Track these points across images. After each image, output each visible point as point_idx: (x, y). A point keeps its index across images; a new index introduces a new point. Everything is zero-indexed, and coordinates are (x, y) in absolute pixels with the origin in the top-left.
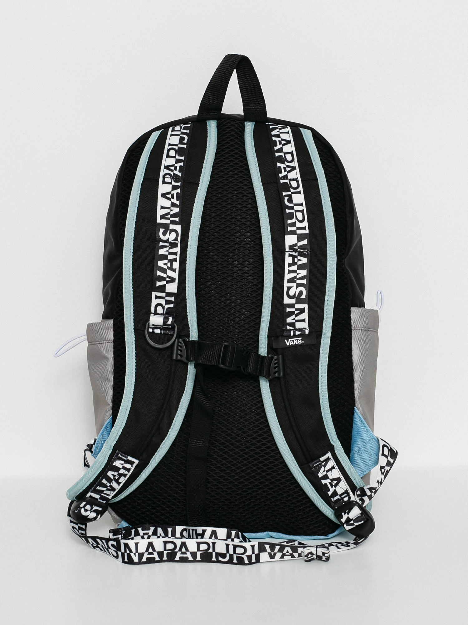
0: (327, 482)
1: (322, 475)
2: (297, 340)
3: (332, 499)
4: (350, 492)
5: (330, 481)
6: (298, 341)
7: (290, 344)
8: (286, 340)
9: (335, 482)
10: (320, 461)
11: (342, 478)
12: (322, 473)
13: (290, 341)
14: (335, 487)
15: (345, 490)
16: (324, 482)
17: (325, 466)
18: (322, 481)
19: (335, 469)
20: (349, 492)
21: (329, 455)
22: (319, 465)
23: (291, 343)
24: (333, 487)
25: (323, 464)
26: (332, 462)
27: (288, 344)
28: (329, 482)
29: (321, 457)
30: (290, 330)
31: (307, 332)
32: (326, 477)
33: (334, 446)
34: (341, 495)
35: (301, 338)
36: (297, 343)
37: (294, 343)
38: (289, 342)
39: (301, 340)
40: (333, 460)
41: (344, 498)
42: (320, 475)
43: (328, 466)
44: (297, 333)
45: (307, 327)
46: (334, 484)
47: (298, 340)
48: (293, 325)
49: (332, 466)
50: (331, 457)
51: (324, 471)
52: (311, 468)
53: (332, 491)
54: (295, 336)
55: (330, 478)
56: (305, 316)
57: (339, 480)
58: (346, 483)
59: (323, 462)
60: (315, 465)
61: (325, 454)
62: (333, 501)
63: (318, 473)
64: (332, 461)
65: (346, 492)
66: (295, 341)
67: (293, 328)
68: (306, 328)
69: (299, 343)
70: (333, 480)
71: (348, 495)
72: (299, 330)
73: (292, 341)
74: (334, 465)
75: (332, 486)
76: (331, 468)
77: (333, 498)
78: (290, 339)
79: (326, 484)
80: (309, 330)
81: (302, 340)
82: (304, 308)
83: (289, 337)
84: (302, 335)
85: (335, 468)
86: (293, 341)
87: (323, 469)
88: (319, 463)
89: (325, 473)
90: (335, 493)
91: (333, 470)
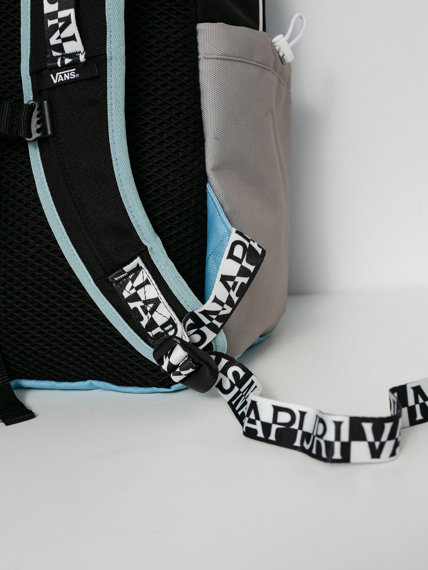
0: (138, 305)
1: (130, 294)
2: (68, 73)
3: (150, 333)
4: (177, 321)
5: (143, 304)
6: (71, 75)
7: (59, 81)
8: (52, 75)
9: (151, 305)
10: (124, 272)
11: (162, 299)
12: (128, 291)
13: (59, 75)
14: (152, 314)
15: (169, 318)
16: (132, 305)
17: (133, 280)
18: (129, 304)
19: (150, 284)
20: (175, 321)
21: (138, 261)
22: (124, 278)
23: (59, 78)
24: (148, 313)
25: (131, 277)
26: (145, 274)
27: (55, 82)
28: (141, 306)
29: (125, 265)
30: (57, 57)
31: (82, 58)
32: (135, 298)
33: (147, 247)
34: (163, 327)
35: (75, 70)
36: (68, 78)
37: (64, 79)
38: (57, 78)
39: (74, 73)
40: (147, 271)
41: (169, 331)
42: (126, 294)
43: (139, 281)
44: (67, 61)
45: (82, 50)
46: (149, 309)
47: (71, 73)
48: (59, 48)
49: (145, 279)
50: (142, 265)
51: (132, 287)
52: (111, 283)
53: (147, 320)
54: (65, 67)
55: (143, 299)
56: (72, 29)
57: (156, 302)
58: (169, 307)
59: (130, 273)
60: (116, 279)
61: (132, 261)
62: (151, 336)
63: (122, 291)
64: (144, 272)
65: (170, 321)
66: (65, 75)
67: (61, 54)
68: (80, 52)
69: (71, 77)
70: (147, 302)
71: (175, 327)
72: (69, 56)
73: (61, 76)
74: (149, 279)
75: (146, 313)
76: (143, 283)
77: (151, 331)
78: (59, 72)
79: (136, 309)
80: (85, 53)
81: (76, 72)
82: (69, 17)
83: (55, 69)
84: (75, 64)
85: (151, 282)
86: (63, 75)
87: (130, 284)
88: (123, 275)
89: (134, 291)
90: (152, 324)
91: (147, 286)
